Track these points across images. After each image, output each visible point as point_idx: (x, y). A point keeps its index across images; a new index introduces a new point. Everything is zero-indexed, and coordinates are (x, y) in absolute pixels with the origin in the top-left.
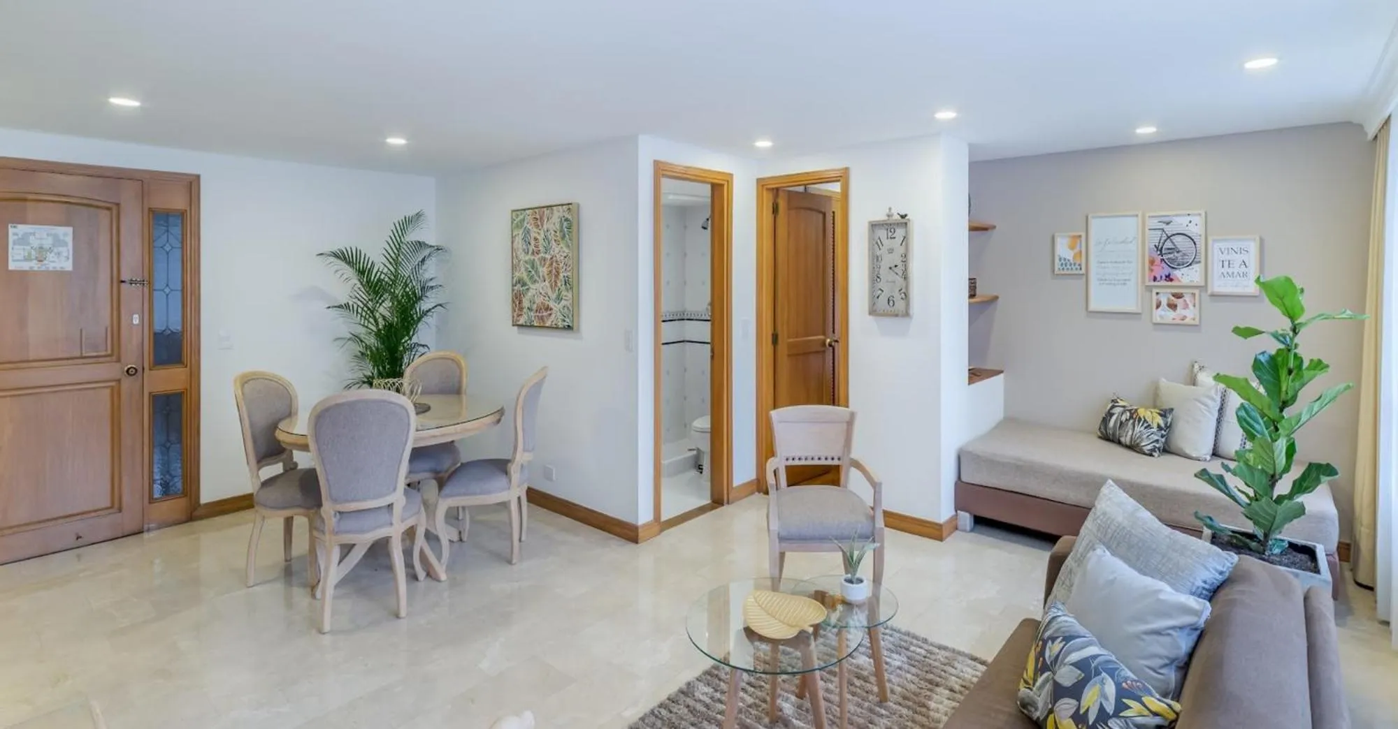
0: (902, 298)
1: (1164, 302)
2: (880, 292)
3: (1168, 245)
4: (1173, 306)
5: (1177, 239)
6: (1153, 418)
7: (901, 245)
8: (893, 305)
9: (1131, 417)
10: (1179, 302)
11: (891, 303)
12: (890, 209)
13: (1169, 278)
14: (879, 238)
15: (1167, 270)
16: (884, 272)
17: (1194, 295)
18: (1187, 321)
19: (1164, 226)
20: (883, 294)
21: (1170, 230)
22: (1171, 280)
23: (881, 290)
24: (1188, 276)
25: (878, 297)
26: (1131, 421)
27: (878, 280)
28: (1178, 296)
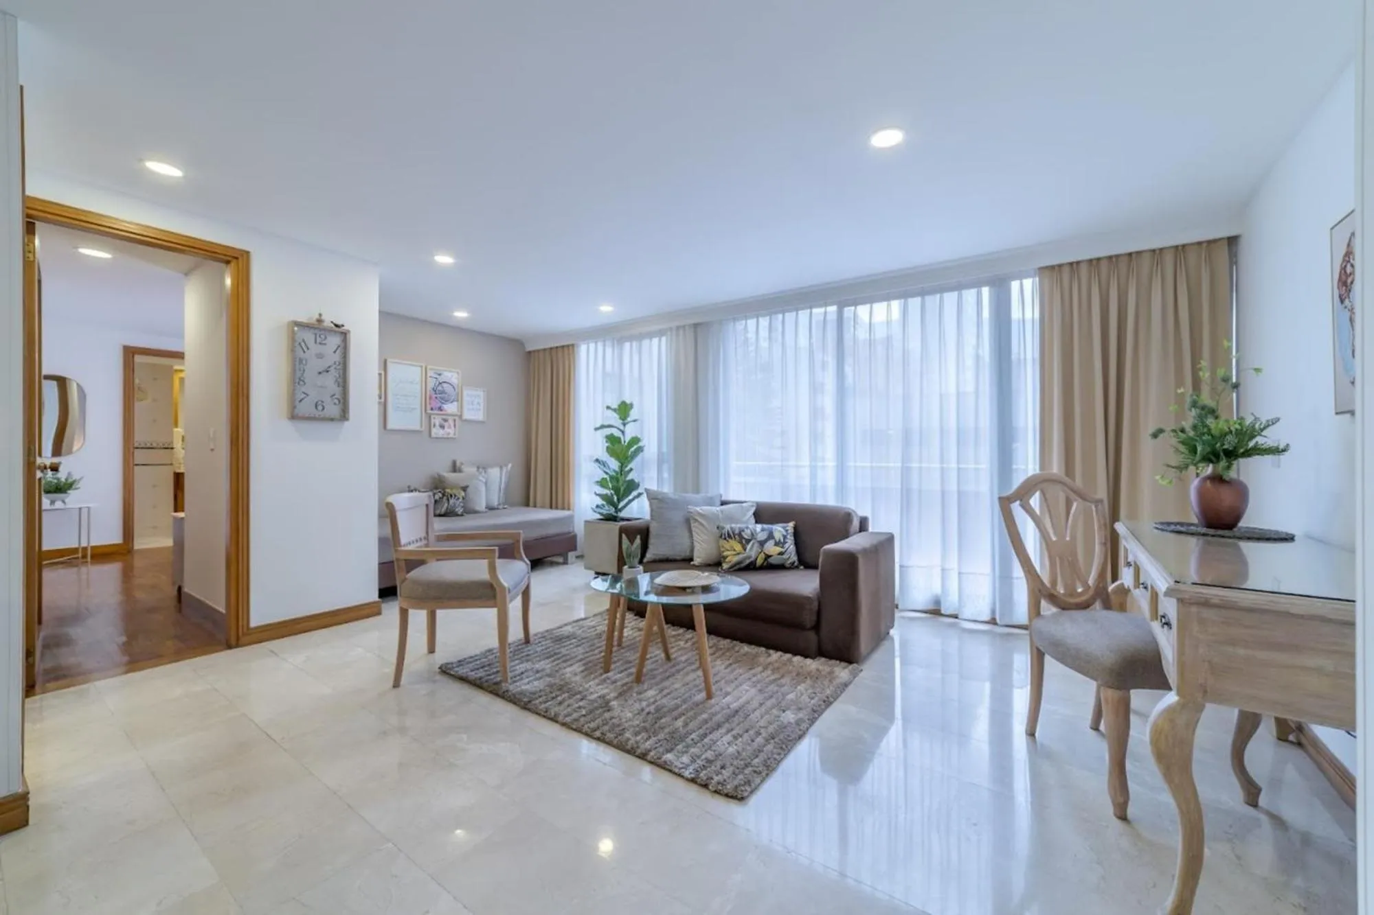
0: (335, 404)
1: (437, 424)
2: (303, 396)
3: (440, 388)
4: (442, 427)
5: (445, 385)
6: (459, 493)
7: (335, 352)
8: (323, 409)
9: (444, 495)
10: (446, 424)
11: (320, 408)
12: (320, 315)
13: (440, 409)
14: (303, 341)
15: (439, 405)
16: (310, 375)
17: (455, 421)
18: (451, 436)
19: (438, 377)
20: (308, 398)
21: (441, 379)
22: (441, 410)
23: (305, 393)
24: (451, 408)
25: (301, 401)
26: (445, 498)
27: (301, 383)
28: (446, 420)
